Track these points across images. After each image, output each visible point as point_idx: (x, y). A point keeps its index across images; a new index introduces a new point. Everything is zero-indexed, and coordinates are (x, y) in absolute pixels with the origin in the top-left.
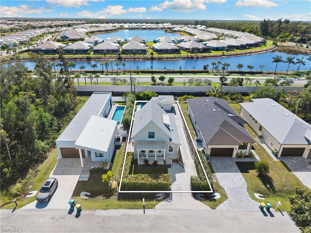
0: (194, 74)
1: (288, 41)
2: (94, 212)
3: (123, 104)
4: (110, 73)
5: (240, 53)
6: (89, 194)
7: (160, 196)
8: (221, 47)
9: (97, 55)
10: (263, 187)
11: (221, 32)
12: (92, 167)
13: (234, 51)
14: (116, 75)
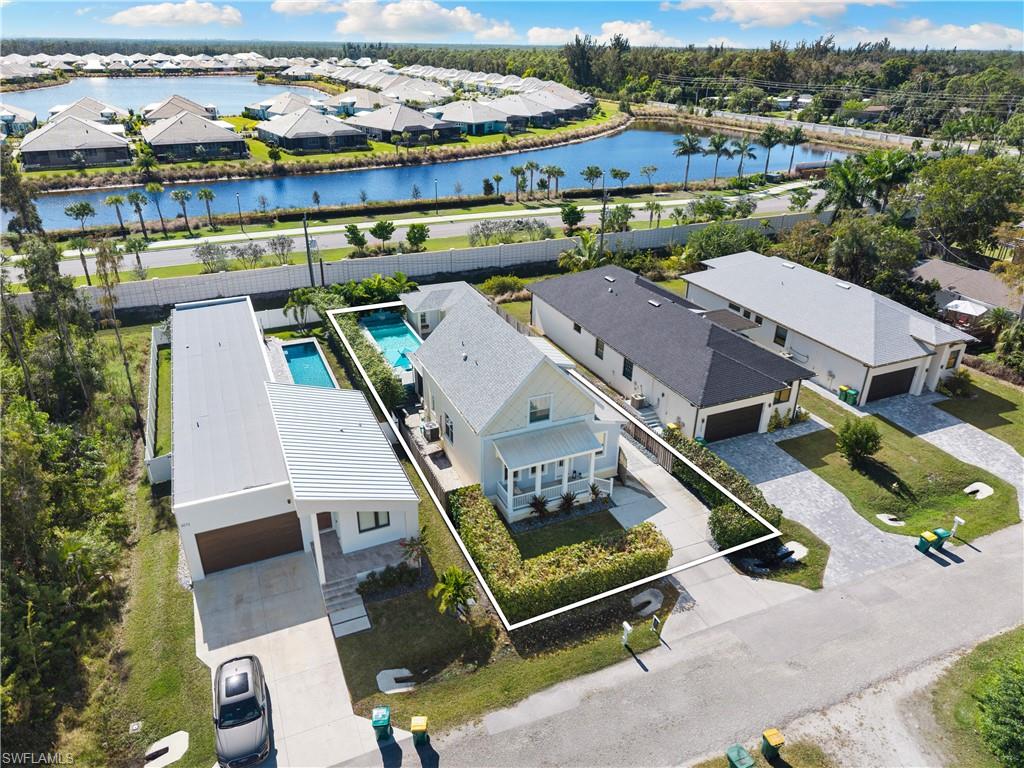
0: (466, 211)
1: (652, 99)
2: (480, 725)
3: (293, 337)
4: (154, 231)
5: (549, 138)
6: (405, 673)
7: (649, 603)
8: (490, 123)
9: (50, 174)
10: (884, 492)
11: (452, 80)
12: (362, 576)
13: (529, 132)
14: (186, 237)
